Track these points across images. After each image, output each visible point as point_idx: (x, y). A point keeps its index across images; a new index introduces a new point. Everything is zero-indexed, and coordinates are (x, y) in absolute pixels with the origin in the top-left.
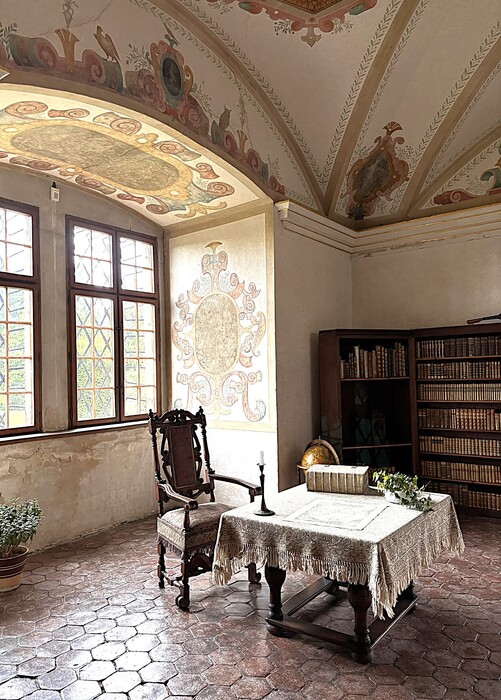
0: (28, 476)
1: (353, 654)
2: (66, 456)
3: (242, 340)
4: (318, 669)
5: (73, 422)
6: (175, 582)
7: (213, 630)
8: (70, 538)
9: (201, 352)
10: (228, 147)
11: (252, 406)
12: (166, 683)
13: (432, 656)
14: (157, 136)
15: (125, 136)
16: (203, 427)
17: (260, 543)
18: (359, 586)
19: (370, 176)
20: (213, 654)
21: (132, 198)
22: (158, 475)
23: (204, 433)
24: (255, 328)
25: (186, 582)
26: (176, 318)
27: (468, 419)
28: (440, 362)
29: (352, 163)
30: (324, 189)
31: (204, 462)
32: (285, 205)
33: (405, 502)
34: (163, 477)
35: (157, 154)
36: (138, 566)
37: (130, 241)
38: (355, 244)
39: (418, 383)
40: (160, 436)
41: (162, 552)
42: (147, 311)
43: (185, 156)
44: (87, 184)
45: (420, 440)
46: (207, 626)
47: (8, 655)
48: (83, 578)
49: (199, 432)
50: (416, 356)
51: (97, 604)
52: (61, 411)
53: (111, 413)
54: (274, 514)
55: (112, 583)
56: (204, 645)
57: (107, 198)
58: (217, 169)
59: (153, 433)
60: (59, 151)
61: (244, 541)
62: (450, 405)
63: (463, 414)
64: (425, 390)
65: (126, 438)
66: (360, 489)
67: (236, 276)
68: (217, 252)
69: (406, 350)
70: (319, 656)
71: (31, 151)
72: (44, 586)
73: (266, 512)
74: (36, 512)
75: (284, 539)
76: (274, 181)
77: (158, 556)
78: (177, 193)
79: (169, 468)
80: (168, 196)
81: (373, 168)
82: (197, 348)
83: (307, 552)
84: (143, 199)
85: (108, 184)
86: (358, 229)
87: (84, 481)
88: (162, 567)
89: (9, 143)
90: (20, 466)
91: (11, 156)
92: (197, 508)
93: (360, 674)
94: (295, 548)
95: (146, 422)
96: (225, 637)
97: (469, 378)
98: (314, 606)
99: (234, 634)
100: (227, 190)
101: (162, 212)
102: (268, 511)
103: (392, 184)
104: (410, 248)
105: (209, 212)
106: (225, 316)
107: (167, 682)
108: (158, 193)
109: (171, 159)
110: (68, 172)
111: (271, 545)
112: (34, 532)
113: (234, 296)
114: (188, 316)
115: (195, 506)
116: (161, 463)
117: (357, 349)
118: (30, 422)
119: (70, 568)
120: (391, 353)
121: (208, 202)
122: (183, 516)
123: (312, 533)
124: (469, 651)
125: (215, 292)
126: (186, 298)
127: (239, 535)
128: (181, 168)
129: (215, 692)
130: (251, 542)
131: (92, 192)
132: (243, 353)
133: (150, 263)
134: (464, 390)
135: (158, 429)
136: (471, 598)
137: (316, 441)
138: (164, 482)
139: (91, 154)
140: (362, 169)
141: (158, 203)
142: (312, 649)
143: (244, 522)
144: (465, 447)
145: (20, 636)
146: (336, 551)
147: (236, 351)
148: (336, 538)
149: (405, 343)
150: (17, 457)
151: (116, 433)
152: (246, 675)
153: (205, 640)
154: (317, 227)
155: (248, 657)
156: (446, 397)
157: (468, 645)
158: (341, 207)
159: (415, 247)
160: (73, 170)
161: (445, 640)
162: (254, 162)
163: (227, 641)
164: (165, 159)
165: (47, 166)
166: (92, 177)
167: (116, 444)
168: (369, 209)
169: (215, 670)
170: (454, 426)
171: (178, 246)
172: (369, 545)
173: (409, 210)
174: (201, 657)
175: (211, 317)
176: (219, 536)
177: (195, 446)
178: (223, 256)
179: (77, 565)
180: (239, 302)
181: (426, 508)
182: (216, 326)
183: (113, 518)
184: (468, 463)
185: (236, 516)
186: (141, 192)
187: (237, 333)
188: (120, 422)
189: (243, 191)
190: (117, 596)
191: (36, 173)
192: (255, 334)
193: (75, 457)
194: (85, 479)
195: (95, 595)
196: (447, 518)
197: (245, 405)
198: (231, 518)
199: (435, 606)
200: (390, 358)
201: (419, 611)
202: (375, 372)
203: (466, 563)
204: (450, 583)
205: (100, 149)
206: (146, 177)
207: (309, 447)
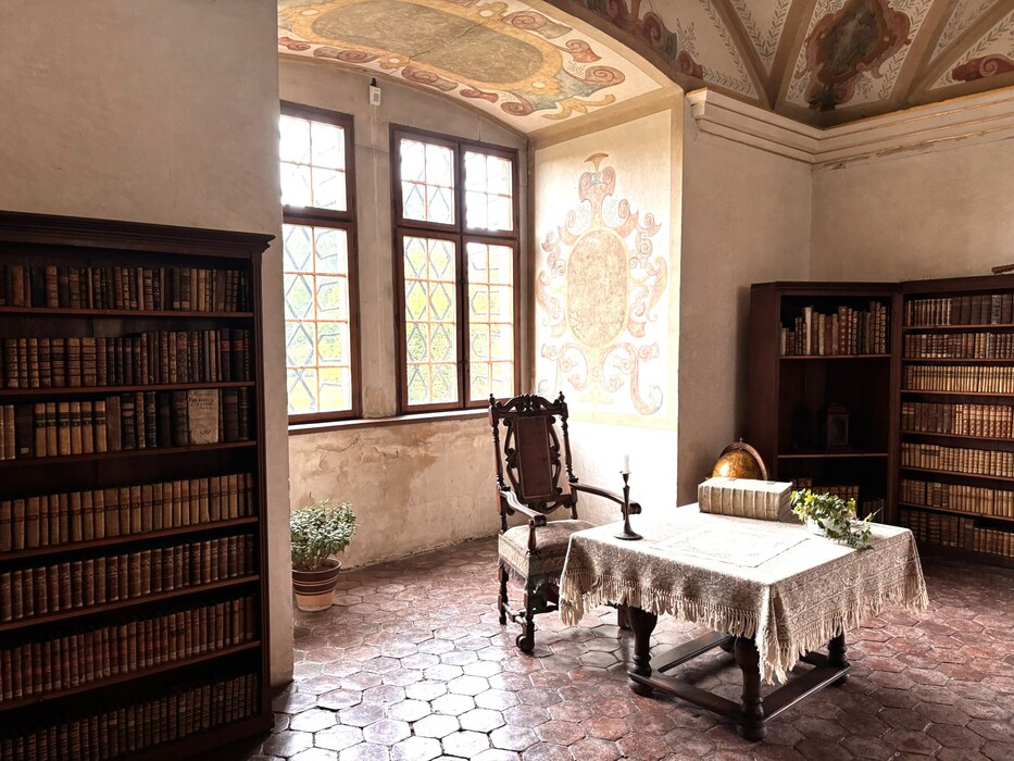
0: (344, 474)
1: (739, 728)
2: (392, 449)
3: (631, 299)
4: (687, 740)
5: (402, 407)
6: (518, 618)
7: (559, 680)
8: (399, 554)
9: (575, 315)
10: (613, 13)
11: (643, 392)
12: (488, 734)
13: (854, 743)
14: (506, 6)
15: (463, 10)
16: (564, 419)
17: (618, 576)
18: (743, 639)
19: (846, 41)
20: (554, 708)
21: (481, 95)
22: (501, 480)
23: (565, 427)
24: (652, 281)
25: (529, 618)
26: (543, 266)
27: (982, 421)
28: (941, 332)
29: (814, 20)
30: (768, 65)
31: (564, 467)
32: (701, 96)
33: (831, 534)
34: (507, 482)
35: (509, 30)
36: (476, 595)
37: (480, 157)
38: (818, 149)
39: (905, 364)
40: (503, 428)
41: (504, 578)
42: (503, 256)
43: (549, 32)
44: (418, 79)
45: (901, 450)
46: (552, 674)
47: (309, 682)
48: (407, 604)
49: (558, 425)
50: (904, 324)
51: (420, 636)
52: (386, 391)
53: (452, 397)
54: (640, 538)
55: (441, 613)
56: (544, 696)
57: (447, 96)
58: (597, 47)
59: (495, 424)
60: (376, 35)
61: (598, 570)
62: (955, 399)
63: (975, 413)
64: (916, 374)
65: (472, 430)
66: (774, 513)
67: (627, 203)
68: (601, 168)
69: (889, 313)
70: (694, 725)
71: (339, 38)
72: (361, 608)
73: (630, 535)
74: (350, 519)
75: (648, 572)
76: (685, 58)
77: (498, 584)
78: (542, 85)
79: (515, 471)
80: (530, 89)
81: (851, 26)
82: (569, 310)
83: (678, 591)
84: (495, 95)
85: (445, 77)
86: (824, 124)
87: (416, 483)
88: (504, 598)
89: (309, 31)
90: (334, 461)
91: (314, 47)
92: (544, 525)
93: (743, 752)
94: (663, 584)
95: (486, 410)
96: (573, 690)
97: (989, 357)
98: (701, 664)
99: (585, 687)
100: (614, 77)
101: (524, 113)
102: (633, 534)
103: (882, 51)
104: (909, 152)
105: (590, 109)
106: (610, 262)
107: (491, 732)
108: (516, 86)
109: (531, 37)
110: (389, 62)
111: (633, 578)
112: (347, 543)
113: (623, 232)
114: (558, 263)
115: (542, 522)
116: (505, 464)
117: (808, 312)
118: (347, 406)
119: (392, 591)
120: (864, 318)
121: (588, 95)
122: (528, 534)
123: (685, 566)
124: (911, 743)
125: (597, 228)
126: (556, 235)
127: (591, 563)
128: (545, 49)
129: (548, 750)
130: (608, 572)
131: (426, 89)
132: (634, 318)
133: (508, 188)
134: (979, 376)
135: (501, 421)
136: (936, 676)
137: (735, 445)
138: (508, 489)
139: (420, 36)
140: (832, 31)
141: (517, 101)
142: (685, 715)
143: (598, 547)
144: (973, 462)
145: (326, 663)
146: (715, 592)
147: (623, 313)
148: (716, 575)
149: (887, 302)
150: (329, 448)
151: (458, 423)
152: (591, 736)
153: (546, 691)
154: (753, 125)
155: (598, 716)
156: (949, 386)
157: (912, 735)
158: (797, 91)
159: (916, 152)
160: (397, 61)
161: (878, 725)
162: (653, 33)
163: (574, 694)
164: (521, 37)
165: (362, 57)
166: (423, 68)
167: (458, 437)
168: (845, 92)
169: (551, 726)
170: (959, 429)
171: (546, 161)
172: (758, 587)
173: (911, 91)
174: (538, 709)
175: (590, 264)
176: (566, 561)
177: (552, 444)
178: (610, 174)
179: (402, 588)
180: (630, 243)
181: (863, 545)
182: (598, 277)
183: (453, 533)
184: (976, 487)
185: (589, 537)
186: (492, 85)
187: (625, 287)
188: (465, 408)
189: (639, 78)
190: (445, 628)
191: (351, 68)
192: (650, 289)
193: (404, 452)
194: (417, 480)
195: (419, 624)
196: (901, 562)
197: (634, 391)
198: (583, 540)
199: (877, 681)
200: (861, 327)
201: (852, 685)
202: (835, 347)
203: (944, 629)
204: (910, 653)
205: (430, 29)
206: (497, 65)
207: (727, 451)
